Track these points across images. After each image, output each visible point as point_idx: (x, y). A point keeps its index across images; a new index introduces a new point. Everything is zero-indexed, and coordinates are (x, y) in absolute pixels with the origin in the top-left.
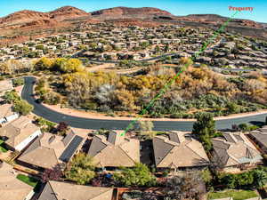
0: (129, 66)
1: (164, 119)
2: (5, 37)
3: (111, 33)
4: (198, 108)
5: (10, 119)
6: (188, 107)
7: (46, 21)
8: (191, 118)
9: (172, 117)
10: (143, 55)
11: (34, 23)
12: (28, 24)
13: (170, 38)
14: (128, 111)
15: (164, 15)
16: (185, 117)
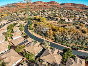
0: (62, 23)
1: (59, 44)
2: (31, 8)
3: (63, 11)
4: (76, 44)
5: (17, 31)
6: (72, 43)
7: (45, 5)
8: (69, 47)
9: (62, 44)
10: (69, 20)
11: (41, 5)
12: (39, 6)
13: (84, 15)
14: (49, 38)
15: (86, 7)
16: (67, 46)
